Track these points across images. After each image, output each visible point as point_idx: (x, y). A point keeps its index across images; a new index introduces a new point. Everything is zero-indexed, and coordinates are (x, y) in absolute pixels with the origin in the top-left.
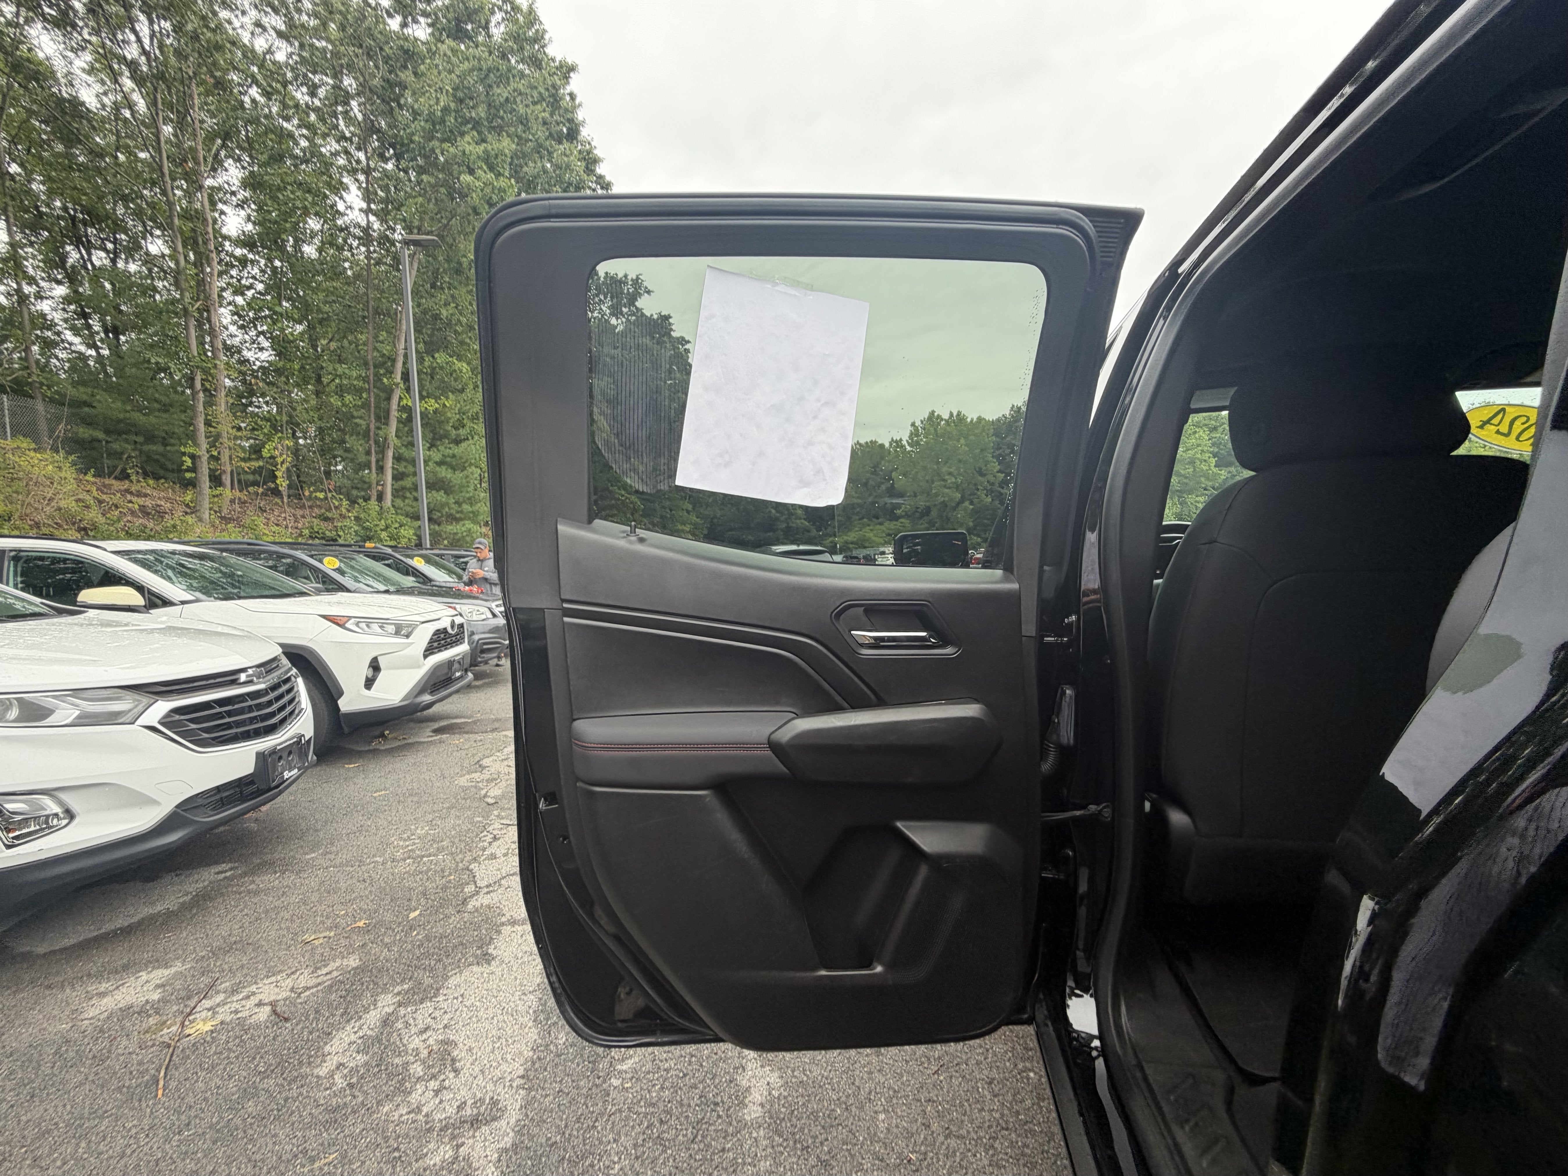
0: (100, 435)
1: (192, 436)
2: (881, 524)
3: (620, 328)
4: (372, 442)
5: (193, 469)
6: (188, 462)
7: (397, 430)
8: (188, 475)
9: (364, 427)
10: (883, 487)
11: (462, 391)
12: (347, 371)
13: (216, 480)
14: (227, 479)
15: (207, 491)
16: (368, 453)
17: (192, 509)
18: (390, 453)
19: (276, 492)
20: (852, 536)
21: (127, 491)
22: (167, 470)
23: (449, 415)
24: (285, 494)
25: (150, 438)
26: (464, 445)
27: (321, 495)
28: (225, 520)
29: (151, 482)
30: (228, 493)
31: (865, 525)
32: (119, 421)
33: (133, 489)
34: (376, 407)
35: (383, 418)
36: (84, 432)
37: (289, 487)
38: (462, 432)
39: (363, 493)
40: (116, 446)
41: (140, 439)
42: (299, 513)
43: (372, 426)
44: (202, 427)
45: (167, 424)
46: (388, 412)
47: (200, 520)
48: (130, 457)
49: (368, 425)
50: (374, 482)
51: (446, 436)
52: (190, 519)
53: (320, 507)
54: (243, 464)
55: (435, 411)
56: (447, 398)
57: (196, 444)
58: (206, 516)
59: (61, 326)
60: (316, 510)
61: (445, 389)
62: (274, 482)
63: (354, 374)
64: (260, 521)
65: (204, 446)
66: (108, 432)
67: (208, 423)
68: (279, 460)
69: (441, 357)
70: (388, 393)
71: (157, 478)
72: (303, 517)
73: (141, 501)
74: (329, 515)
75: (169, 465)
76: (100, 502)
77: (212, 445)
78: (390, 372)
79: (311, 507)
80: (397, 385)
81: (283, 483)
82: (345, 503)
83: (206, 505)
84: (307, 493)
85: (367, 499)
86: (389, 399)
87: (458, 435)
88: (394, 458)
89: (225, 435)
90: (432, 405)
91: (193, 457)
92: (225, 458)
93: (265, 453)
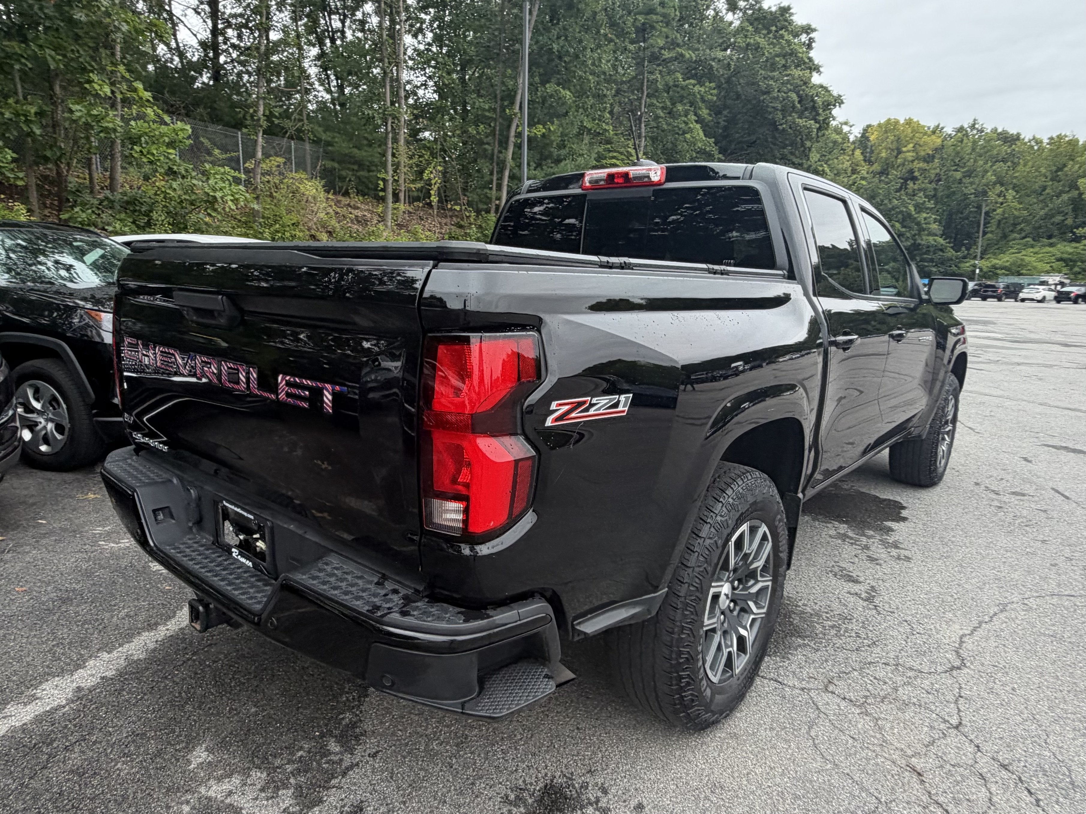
0: (336, 165)
1: (384, 165)
2: (1051, 245)
3: (737, 23)
4: (495, 164)
5: (384, 190)
6: (381, 183)
7: (513, 153)
8: (381, 194)
9: (490, 152)
10: (1065, 197)
11: (566, 114)
12: (482, 104)
13: (396, 198)
14: (402, 196)
15: (391, 205)
16: (492, 174)
17: (382, 219)
18: (507, 173)
19: (430, 205)
20: (1005, 259)
21: (349, 205)
22: (369, 189)
23: (553, 138)
24: (435, 207)
25: (361, 164)
26: (563, 164)
27: (458, 208)
28: (400, 226)
29: (361, 198)
30: (402, 207)
31: (1026, 246)
32: (346, 155)
33: (352, 204)
34: (500, 135)
35: (504, 143)
36: (329, 164)
37: (439, 201)
38: (563, 152)
39: (485, 207)
40: (344, 173)
41: (356, 167)
42: (444, 221)
43: (496, 151)
44: (390, 158)
45: (371, 156)
46: (507, 138)
47: (386, 226)
48: (350, 180)
49: (493, 150)
50: (494, 198)
51: (550, 156)
52: (381, 226)
53: (457, 216)
54: (412, 186)
55: (544, 136)
56: (552, 123)
57: (386, 172)
58: (389, 224)
59: (313, 79)
60: (454, 219)
61: (553, 115)
62: (429, 198)
63: (487, 107)
64: (419, 228)
65: (391, 172)
66: (339, 162)
67: (393, 155)
68: (433, 182)
69: (551, 87)
70: (509, 121)
71: (363, 195)
72: (446, 224)
73: (356, 212)
74: (462, 223)
75: (370, 186)
76: (337, 213)
77: (395, 171)
78: (512, 103)
79: (451, 217)
80: (515, 114)
81: (434, 199)
82: (473, 214)
83: (390, 217)
84: (449, 206)
85: (488, 211)
86: (509, 127)
87: (559, 155)
88: (509, 177)
89: (402, 164)
90: (539, 130)
91: (384, 180)
92: (402, 181)
93: (425, 176)
